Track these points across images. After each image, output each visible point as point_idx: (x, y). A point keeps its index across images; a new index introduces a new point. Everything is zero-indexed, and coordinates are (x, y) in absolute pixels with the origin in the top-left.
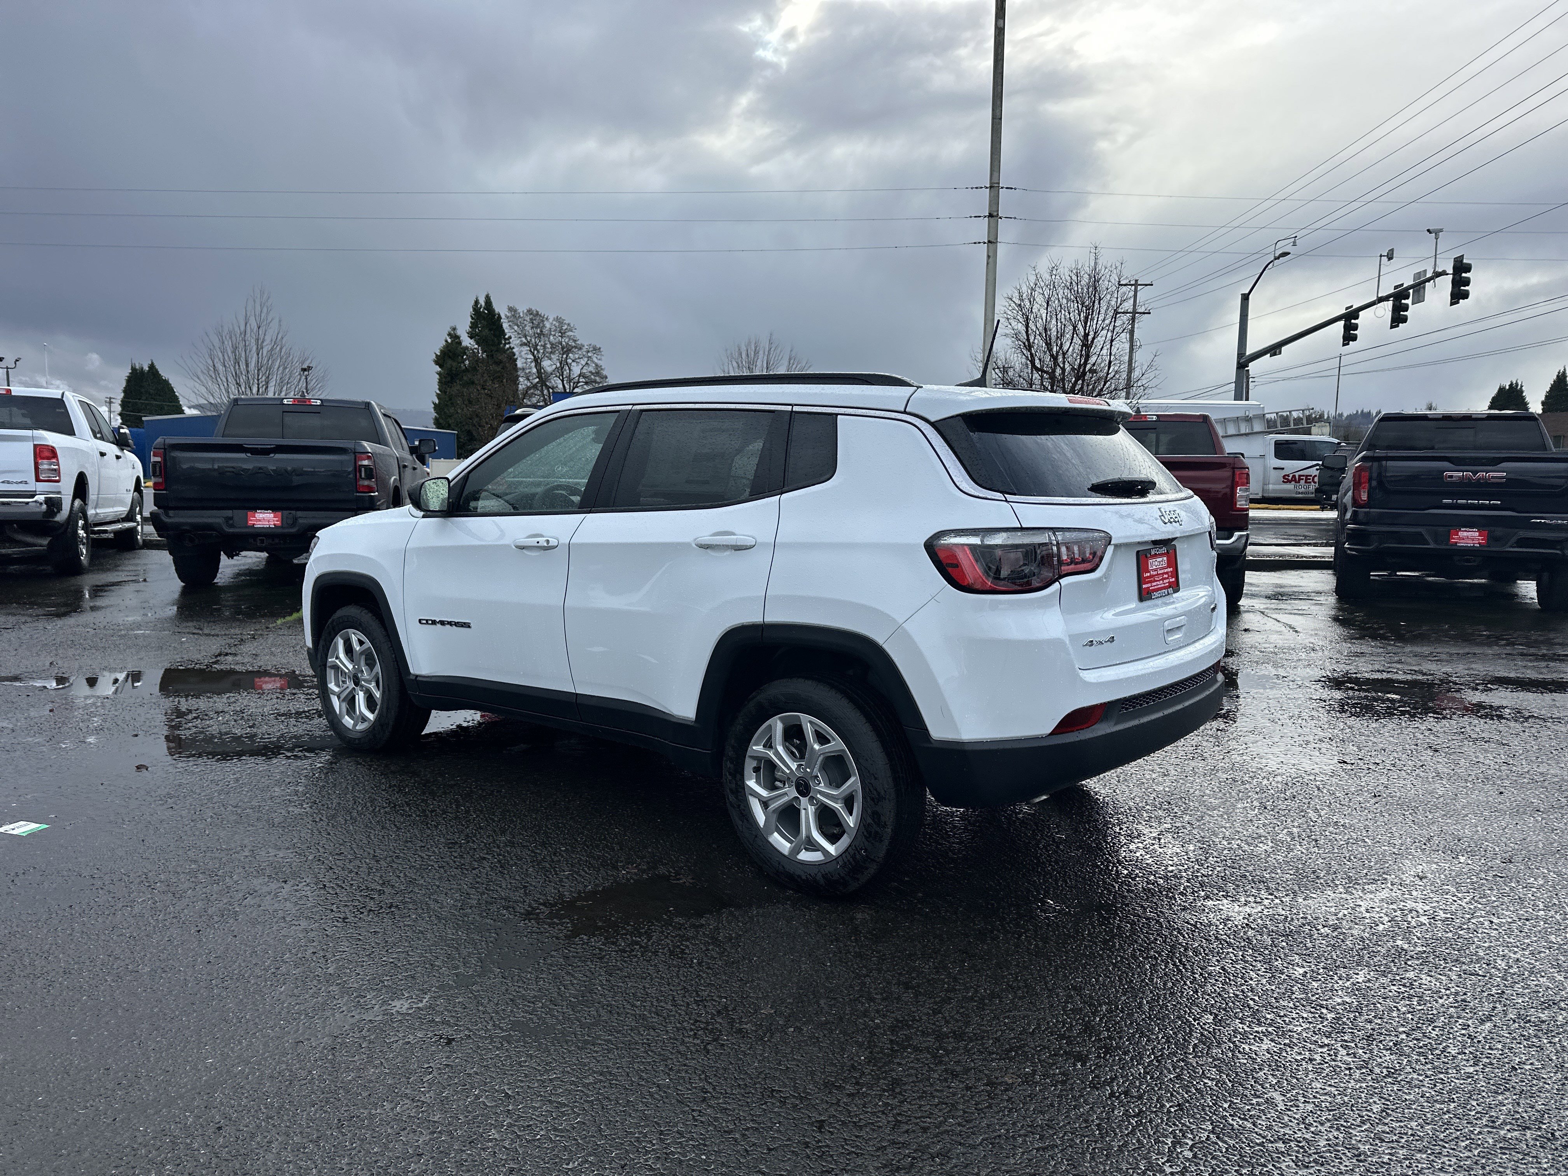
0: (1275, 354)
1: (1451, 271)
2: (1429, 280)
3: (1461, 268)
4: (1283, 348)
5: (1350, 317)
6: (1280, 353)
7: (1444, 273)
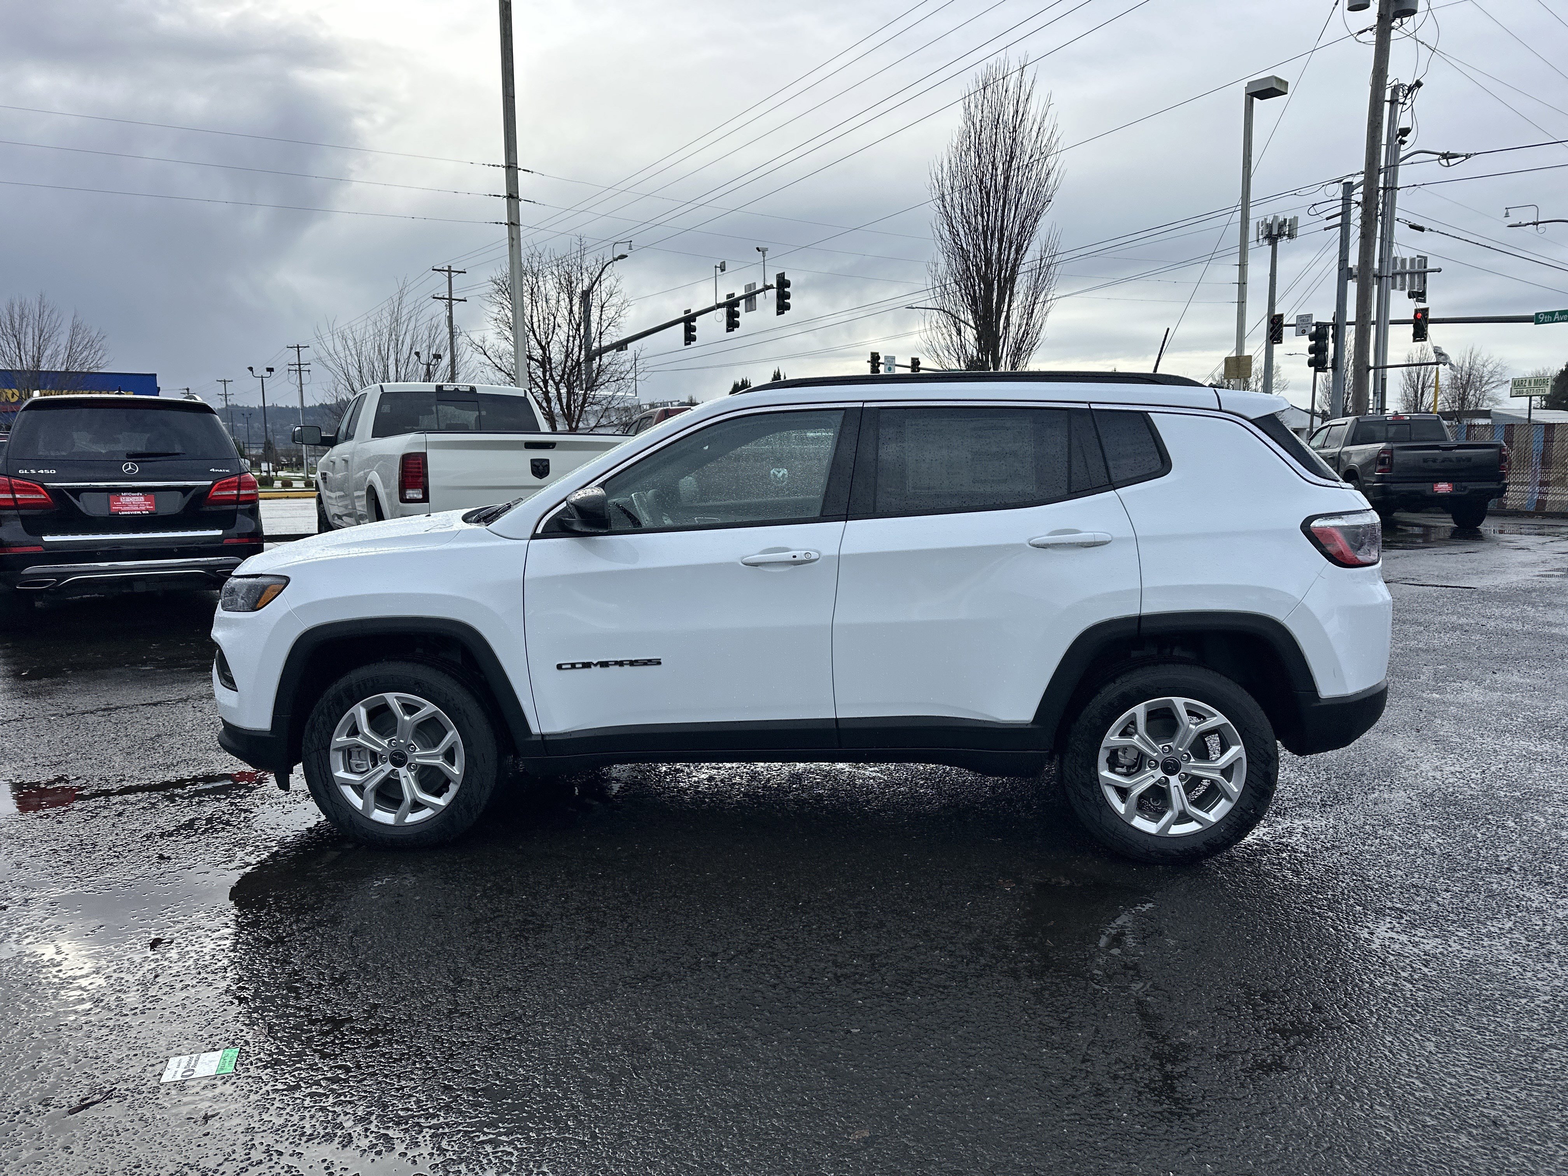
0: (622, 350)
1: (775, 286)
2: (759, 292)
3: (783, 283)
4: (629, 345)
5: (689, 320)
6: (626, 349)
7: (771, 287)
